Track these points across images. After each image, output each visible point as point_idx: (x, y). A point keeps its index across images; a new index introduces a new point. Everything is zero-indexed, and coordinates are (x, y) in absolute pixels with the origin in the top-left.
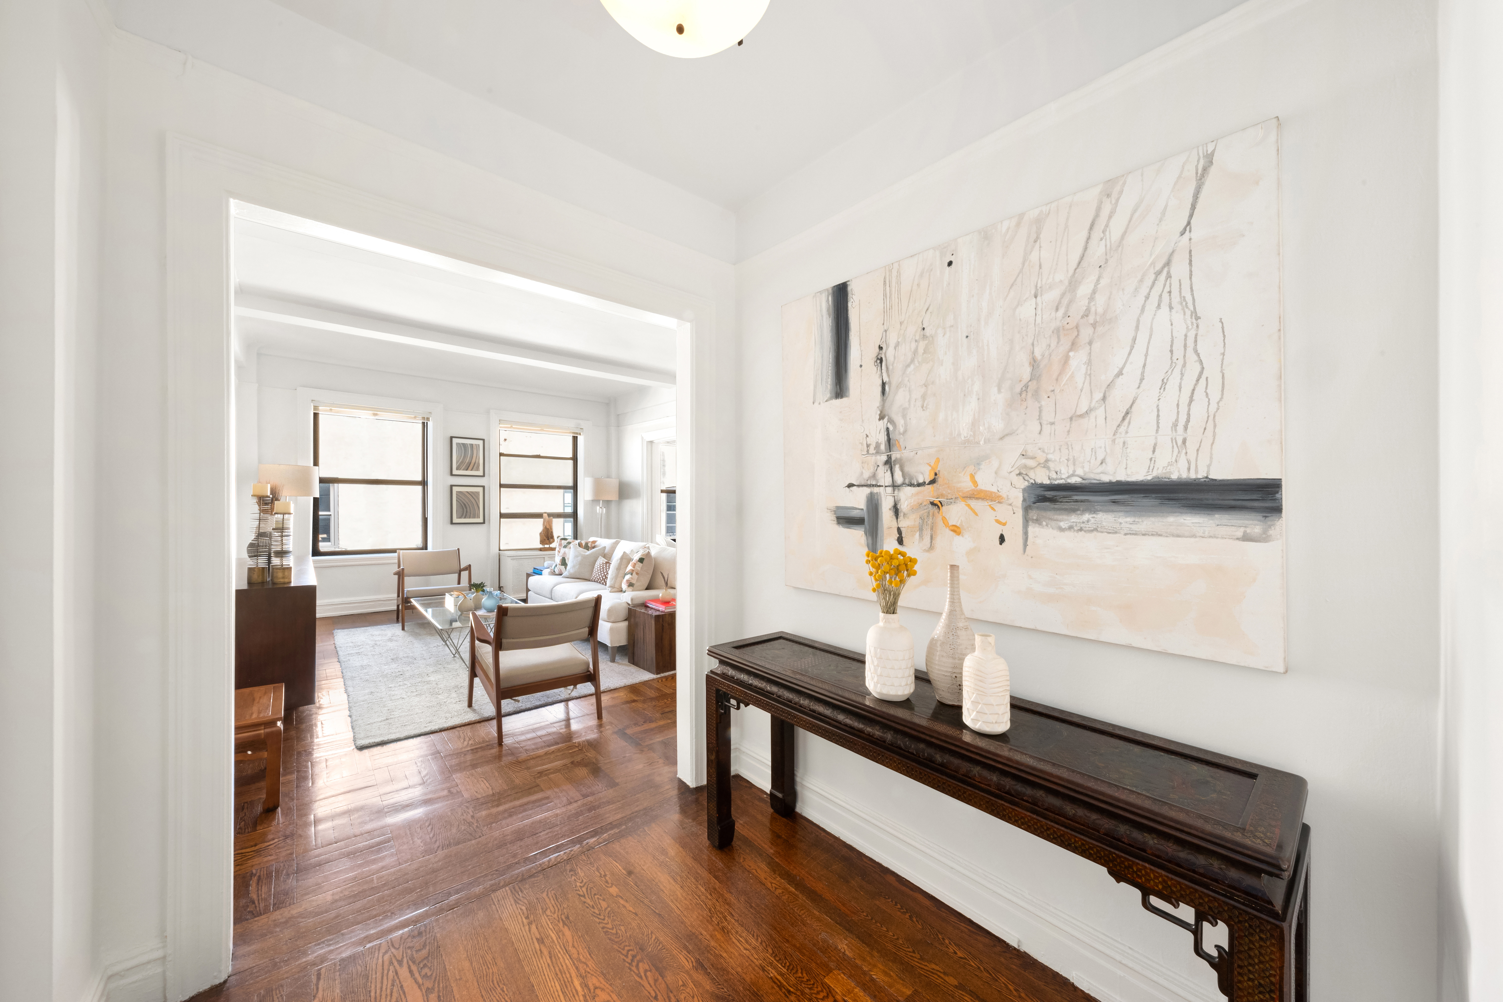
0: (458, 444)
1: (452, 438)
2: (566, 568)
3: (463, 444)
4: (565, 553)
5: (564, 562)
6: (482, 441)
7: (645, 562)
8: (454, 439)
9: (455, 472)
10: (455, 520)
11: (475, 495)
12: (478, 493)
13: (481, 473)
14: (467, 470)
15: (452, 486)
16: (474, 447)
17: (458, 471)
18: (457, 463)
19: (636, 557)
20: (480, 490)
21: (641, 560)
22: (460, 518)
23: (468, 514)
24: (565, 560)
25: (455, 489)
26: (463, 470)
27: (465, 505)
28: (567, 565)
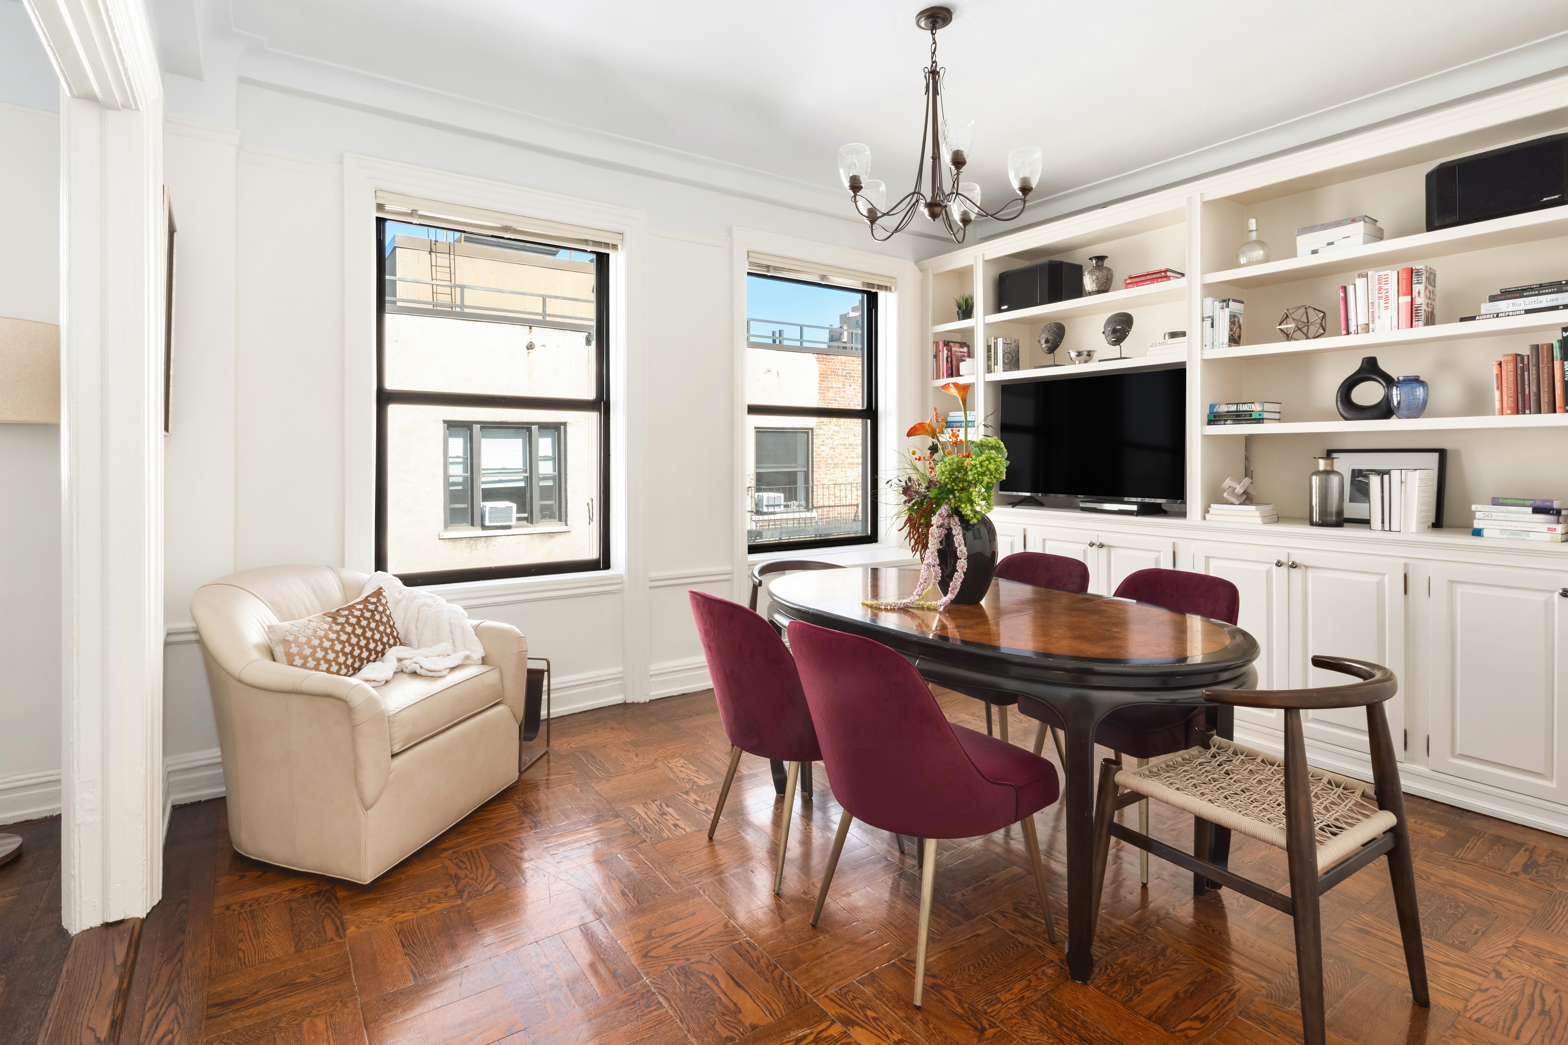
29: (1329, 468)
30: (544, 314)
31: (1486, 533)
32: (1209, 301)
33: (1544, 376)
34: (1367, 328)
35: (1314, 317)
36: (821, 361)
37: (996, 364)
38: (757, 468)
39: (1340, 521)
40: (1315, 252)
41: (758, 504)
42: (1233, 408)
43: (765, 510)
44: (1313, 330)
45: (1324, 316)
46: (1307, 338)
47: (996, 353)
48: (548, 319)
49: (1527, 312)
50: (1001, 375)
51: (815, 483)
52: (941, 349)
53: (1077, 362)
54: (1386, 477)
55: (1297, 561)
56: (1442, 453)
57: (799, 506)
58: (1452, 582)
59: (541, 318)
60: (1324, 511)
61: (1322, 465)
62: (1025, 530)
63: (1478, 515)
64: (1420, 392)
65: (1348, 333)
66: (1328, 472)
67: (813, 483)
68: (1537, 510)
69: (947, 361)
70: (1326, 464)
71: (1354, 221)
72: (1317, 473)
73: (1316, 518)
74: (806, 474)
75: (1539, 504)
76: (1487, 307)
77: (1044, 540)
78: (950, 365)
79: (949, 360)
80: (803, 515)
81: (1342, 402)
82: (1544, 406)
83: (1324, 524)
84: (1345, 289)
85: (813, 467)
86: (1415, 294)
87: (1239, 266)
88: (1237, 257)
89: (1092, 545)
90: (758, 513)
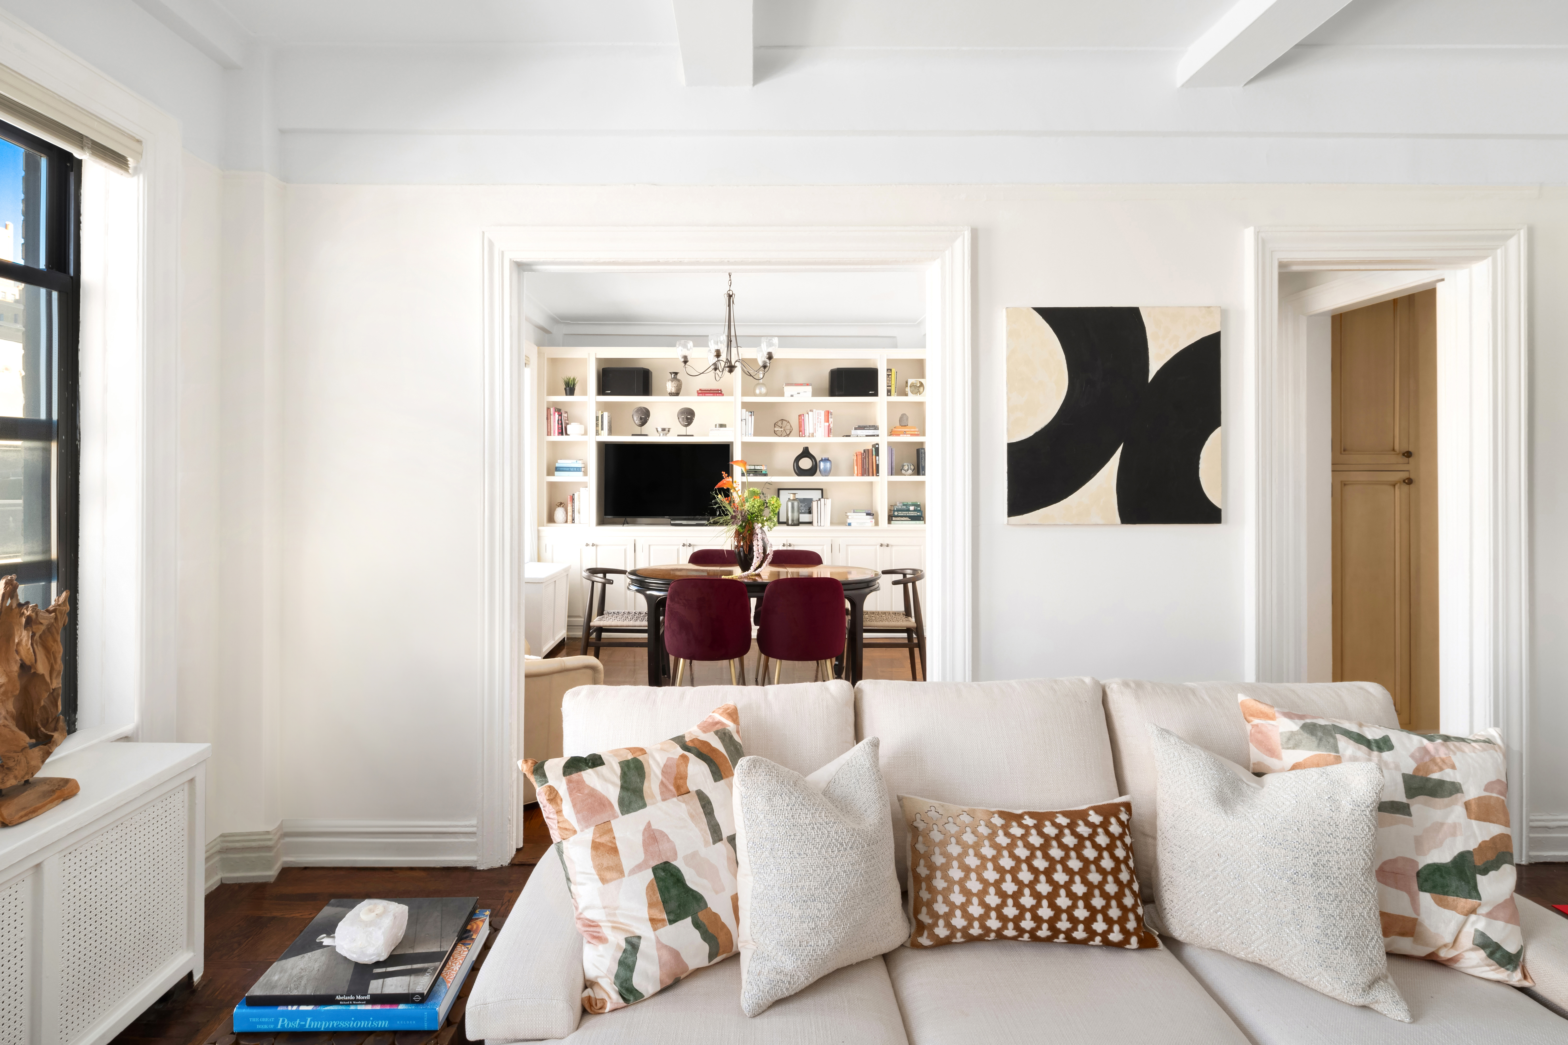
29: (794, 498)
31: (852, 524)
32: (744, 410)
33: (870, 462)
34: (813, 435)
35: (788, 425)
37: (602, 429)
39: (798, 523)
40: (792, 396)
42: (752, 467)
44: (787, 432)
45: (791, 426)
46: (784, 436)
47: (602, 422)
49: (867, 436)
50: (605, 437)
52: (552, 413)
53: (661, 434)
54: (819, 502)
55: (791, 543)
56: (822, 490)
58: (847, 545)
60: (793, 521)
61: (791, 497)
62: (635, 540)
63: (849, 517)
64: (828, 464)
65: (805, 436)
66: (793, 500)
68: (868, 514)
69: (558, 423)
70: (793, 496)
71: (808, 385)
72: (789, 500)
73: (790, 522)
75: (867, 512)
76: (854, 432)
77: (649, 546)
78: (560, 426)
79: (560, 422)
81: (794, 467)
82: (871, 473)
83: (793, 525)
84: (804, 415)
86: (830, 422)
87: (755, 395)
88: (754, 390)
89: (684, 545)
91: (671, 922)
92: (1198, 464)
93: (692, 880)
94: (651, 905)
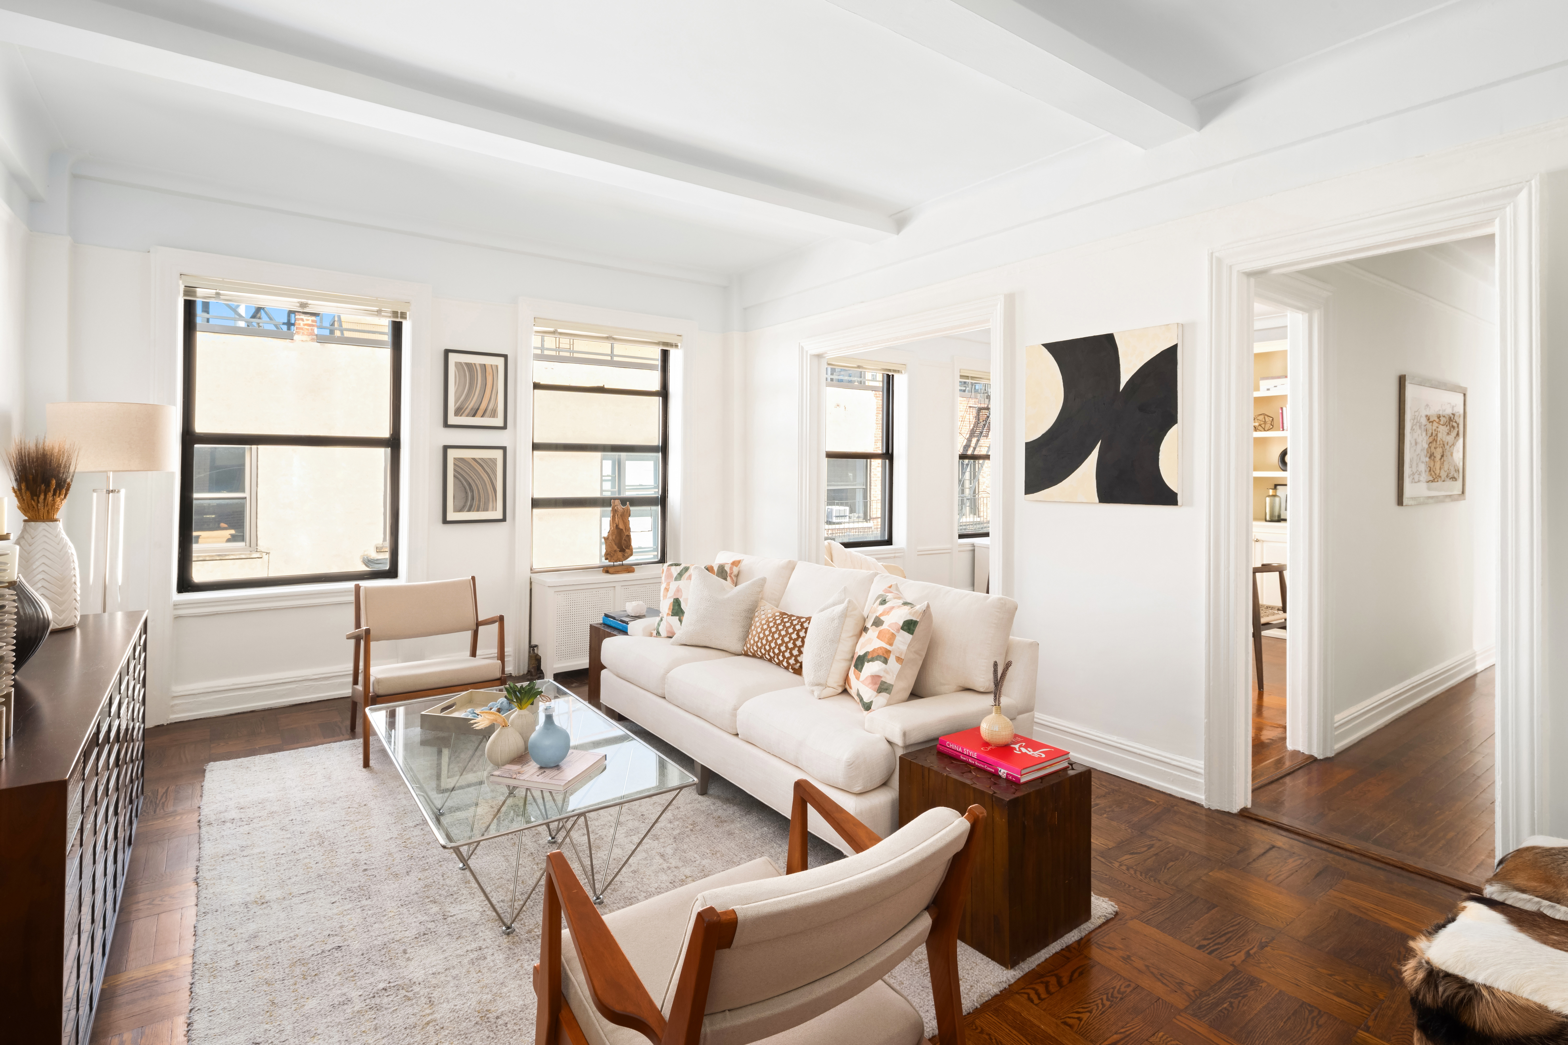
0: (458, 365)
1: (447, 352)
2: (680, 621)
3: (469, 365)
4: (678, 590)
5: (677, 610)
6: (502, 359)
7: (918, 630)
8: (451, 355)
9: (452, 420)
10: (452, 516)
11: (489, 466)
12: (494, 461)
13: (499, 422)
14: (474, 416)
15: (446, 448)
16: (489, 370)
17: (458, 418)
18: (456, 403)
19: (896, 617)
20: (499, 454)
21: (909, 626)
22: (461, 510)
23: (476, 503)
24: (679, 605)
25: (452, 454)
26: (467, 416)
27: (470, 485)
28: (682, 612)
29: (1274, 494)
30: (612, 355)
35: (1268, 420)
36: (878, 397)
38: (828, 485)
39: (1280, 520)
40: (1268, 389)
41: (829, 514)
43: (834, 520)
44: (1268, 426)
45: (1273, 419)
46: (1265, 430)
48: (615, 359)
51: (872, 499)
55: (1259, 538)
57: (858, 517)
59: (609, 358)
60: (1272, 515)
61: (1271, 492)
65: (1283, 430)
66: (1275, 496)
67: (870, 499)
70: (1273, 492)
71: (1286, 377)
72: (1269, 496)
73: (1268, 518)
74: (865, 490)
80: (861, 525)
81: (1281, 461)
83: (1271, 521)
84: (1282, 408)
85: (870, 485)
90: (829, 523)
91: (672, 616)
92: (1158, 455)
93: (683, 606)
94: (669, 609)
